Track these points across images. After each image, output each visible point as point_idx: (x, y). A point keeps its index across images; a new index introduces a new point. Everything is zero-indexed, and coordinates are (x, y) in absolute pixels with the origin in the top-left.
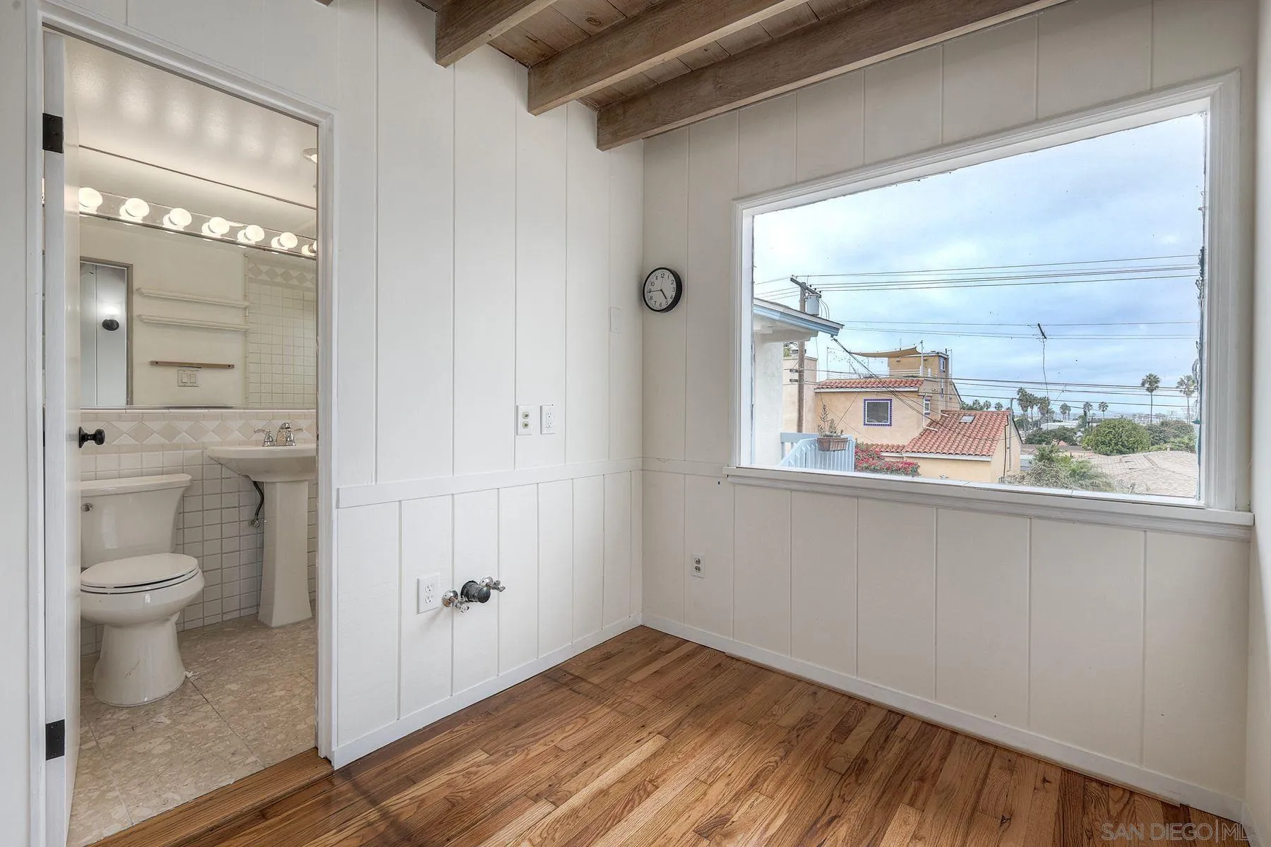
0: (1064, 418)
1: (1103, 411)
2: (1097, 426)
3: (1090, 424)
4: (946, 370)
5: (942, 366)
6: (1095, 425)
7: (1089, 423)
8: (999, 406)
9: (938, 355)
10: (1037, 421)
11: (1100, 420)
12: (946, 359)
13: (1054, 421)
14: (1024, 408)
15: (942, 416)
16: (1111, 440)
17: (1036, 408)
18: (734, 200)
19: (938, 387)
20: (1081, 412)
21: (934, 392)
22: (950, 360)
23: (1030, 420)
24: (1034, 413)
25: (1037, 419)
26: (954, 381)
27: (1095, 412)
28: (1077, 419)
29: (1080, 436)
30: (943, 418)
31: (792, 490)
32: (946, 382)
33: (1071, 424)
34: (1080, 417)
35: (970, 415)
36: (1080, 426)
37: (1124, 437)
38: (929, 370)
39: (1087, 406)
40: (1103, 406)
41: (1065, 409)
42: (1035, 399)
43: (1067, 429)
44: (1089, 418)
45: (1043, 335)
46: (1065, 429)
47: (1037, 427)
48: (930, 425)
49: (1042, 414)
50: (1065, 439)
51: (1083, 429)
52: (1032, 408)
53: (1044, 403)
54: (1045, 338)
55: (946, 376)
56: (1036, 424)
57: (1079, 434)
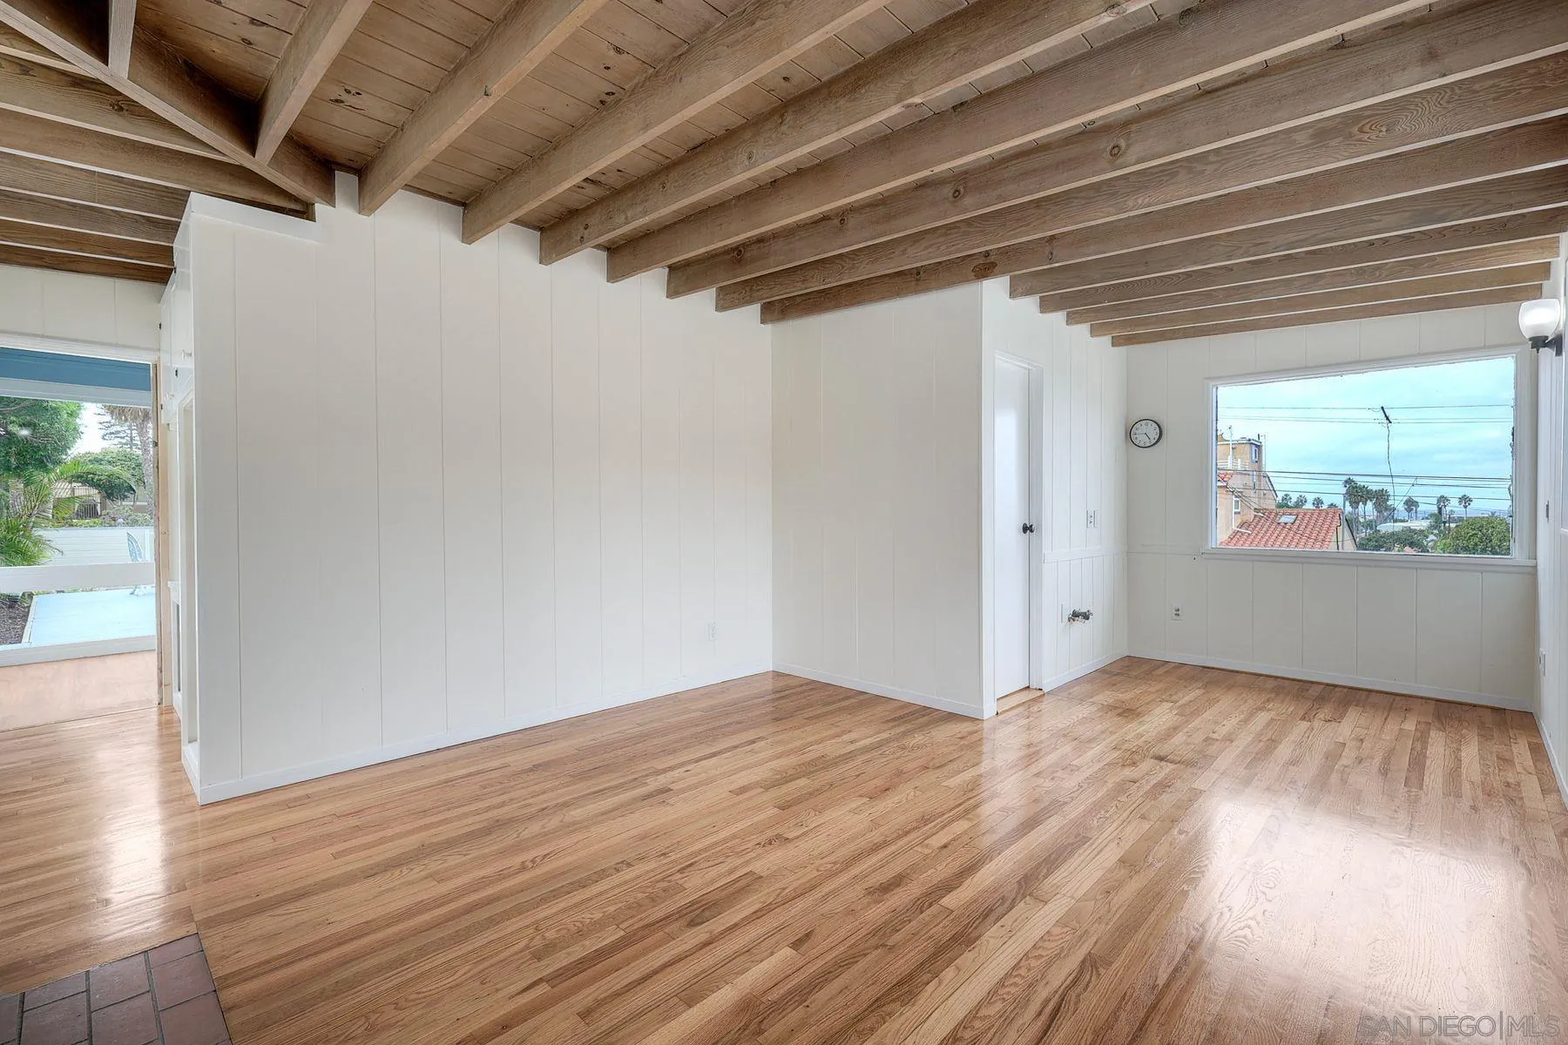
0: (1410, 517)
1: (1465, 507)
2: (1457, 526)
3: (1447, 525)
4: (1259, 460)
5: (1254, 455)
6: (1453, 525)
7: (1445, 523)
8: (1318, 502)
9: (1250, 443)
10: (1371, 521)
11: (1461, 519)
12: (1259, 447)
13: (1396, 521)
14: (1355, 504)
15: (1255, 516)
16: (1476, 545)
17: (1370, 505)
18: (1206, 379)
19: (1249, 481)
20: (1435, 509)
21: (1246, 487)
22: (1263, 448)
23: (1362, 520)
24: (1368, 510)
25: (1371, 518)
26: (1268, 474)
27: (1454, 507)
28: (1427, 518)
29: (1432, 540)
30: (1257, 519)
31: (1253, 561)
32: (1259, 476)
33: (1419, 524)
34: (1431, 515)
35: (1291, 514)
36: (1432, 527)
37: (1495, 541)
38: (1239, 460)
39: (1443, 500)
40: (1465, 500)
41: (1411, 504)
42: (1369, 492)
43: (1414, 531)
44: (1445, 517)
45: (1387, 419)
46: (1410, 530)
47: (1371, 529)
48: (1241, 526)
49: (1378, 512)
50: (1412, 545)
51: (1436, 532)
52: (1365, 504)
53: (1380, 498)
54: (1390, 422)
55: (1260, 467)
56: (1370, 525)
57: (1432, 537)
